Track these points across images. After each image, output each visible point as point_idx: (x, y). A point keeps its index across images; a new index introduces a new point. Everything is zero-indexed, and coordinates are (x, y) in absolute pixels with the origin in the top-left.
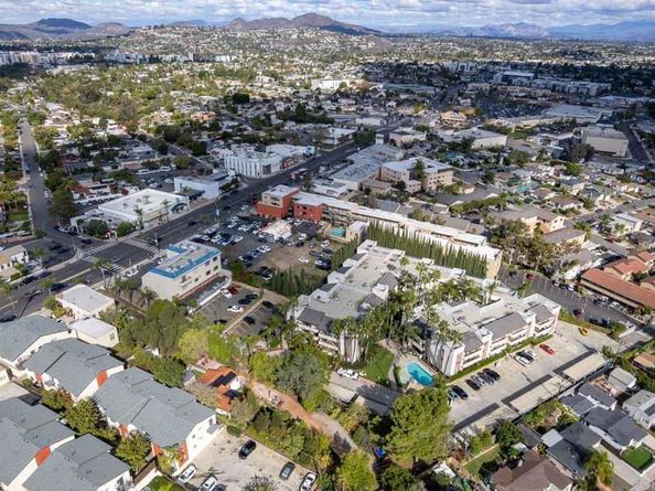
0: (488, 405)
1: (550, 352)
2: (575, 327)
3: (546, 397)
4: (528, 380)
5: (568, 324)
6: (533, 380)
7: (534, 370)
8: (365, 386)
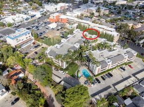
1: (132, 68)
2: (141, 59)
8: (66, 77)
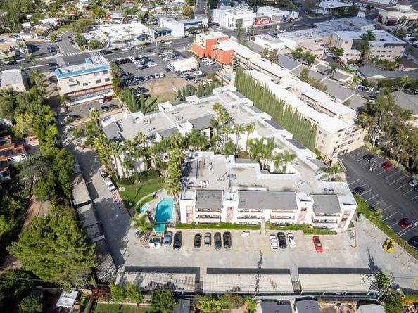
0: (189, 265)
1: (319, 249)
2: (383, 236)
3: (243, 290)
4: (259, 263)
5: (377, 229)
6: (263, 267)
7: (278, 258)
8: (110, 200)
